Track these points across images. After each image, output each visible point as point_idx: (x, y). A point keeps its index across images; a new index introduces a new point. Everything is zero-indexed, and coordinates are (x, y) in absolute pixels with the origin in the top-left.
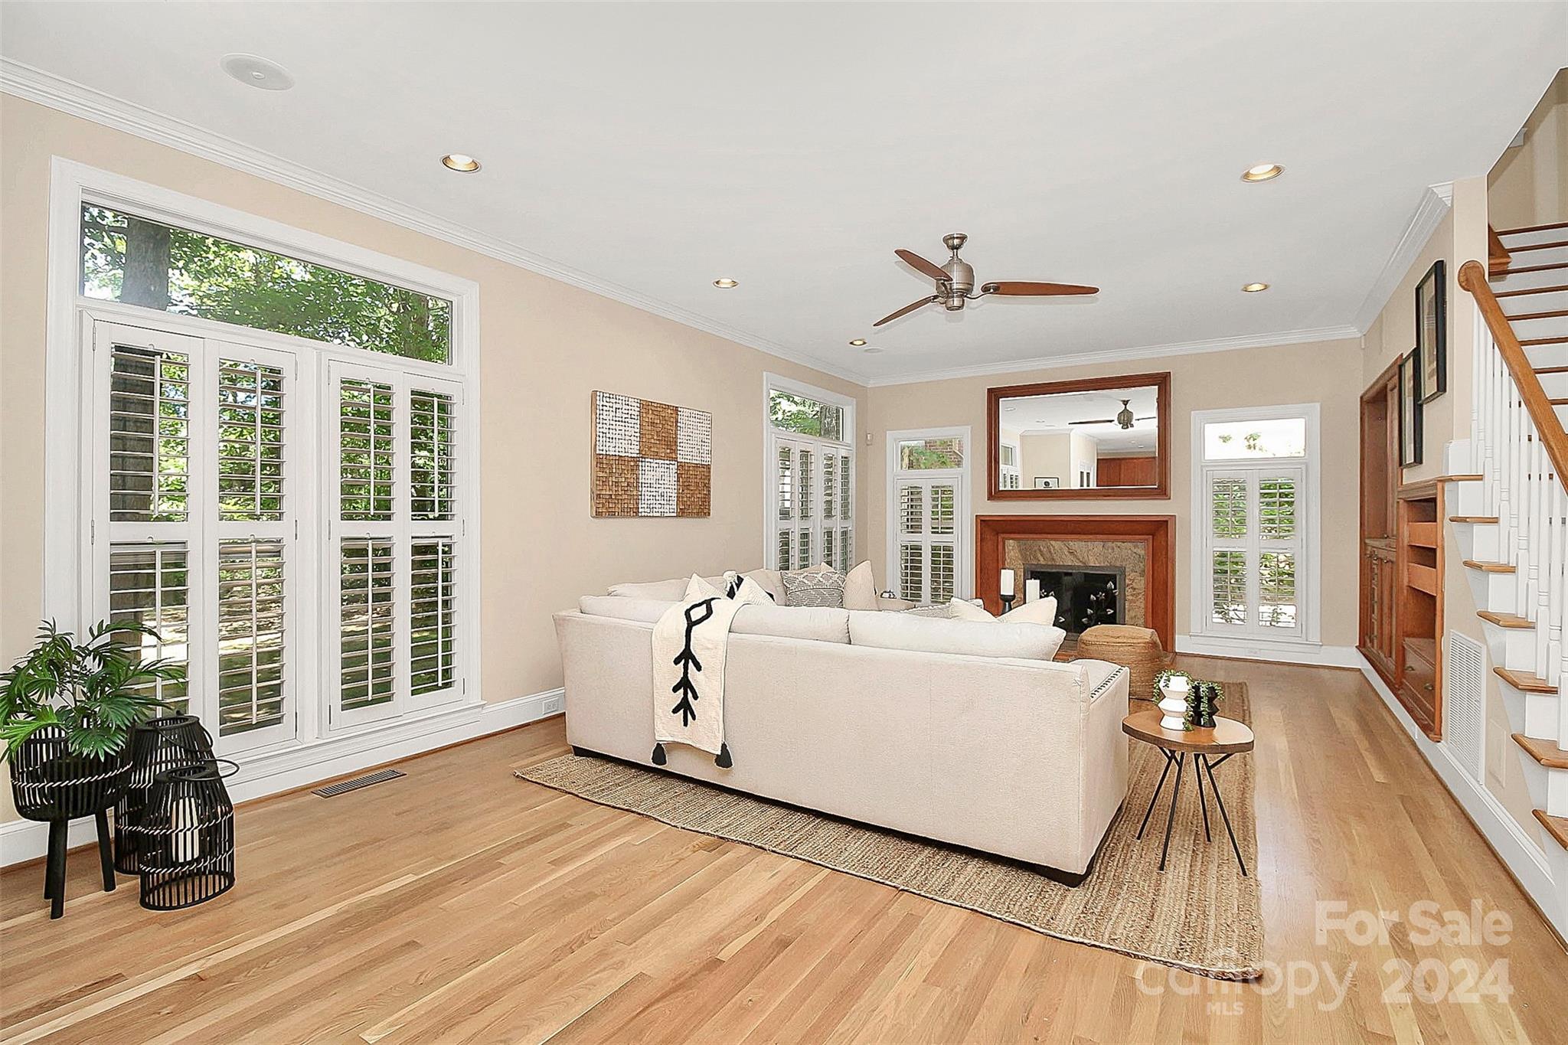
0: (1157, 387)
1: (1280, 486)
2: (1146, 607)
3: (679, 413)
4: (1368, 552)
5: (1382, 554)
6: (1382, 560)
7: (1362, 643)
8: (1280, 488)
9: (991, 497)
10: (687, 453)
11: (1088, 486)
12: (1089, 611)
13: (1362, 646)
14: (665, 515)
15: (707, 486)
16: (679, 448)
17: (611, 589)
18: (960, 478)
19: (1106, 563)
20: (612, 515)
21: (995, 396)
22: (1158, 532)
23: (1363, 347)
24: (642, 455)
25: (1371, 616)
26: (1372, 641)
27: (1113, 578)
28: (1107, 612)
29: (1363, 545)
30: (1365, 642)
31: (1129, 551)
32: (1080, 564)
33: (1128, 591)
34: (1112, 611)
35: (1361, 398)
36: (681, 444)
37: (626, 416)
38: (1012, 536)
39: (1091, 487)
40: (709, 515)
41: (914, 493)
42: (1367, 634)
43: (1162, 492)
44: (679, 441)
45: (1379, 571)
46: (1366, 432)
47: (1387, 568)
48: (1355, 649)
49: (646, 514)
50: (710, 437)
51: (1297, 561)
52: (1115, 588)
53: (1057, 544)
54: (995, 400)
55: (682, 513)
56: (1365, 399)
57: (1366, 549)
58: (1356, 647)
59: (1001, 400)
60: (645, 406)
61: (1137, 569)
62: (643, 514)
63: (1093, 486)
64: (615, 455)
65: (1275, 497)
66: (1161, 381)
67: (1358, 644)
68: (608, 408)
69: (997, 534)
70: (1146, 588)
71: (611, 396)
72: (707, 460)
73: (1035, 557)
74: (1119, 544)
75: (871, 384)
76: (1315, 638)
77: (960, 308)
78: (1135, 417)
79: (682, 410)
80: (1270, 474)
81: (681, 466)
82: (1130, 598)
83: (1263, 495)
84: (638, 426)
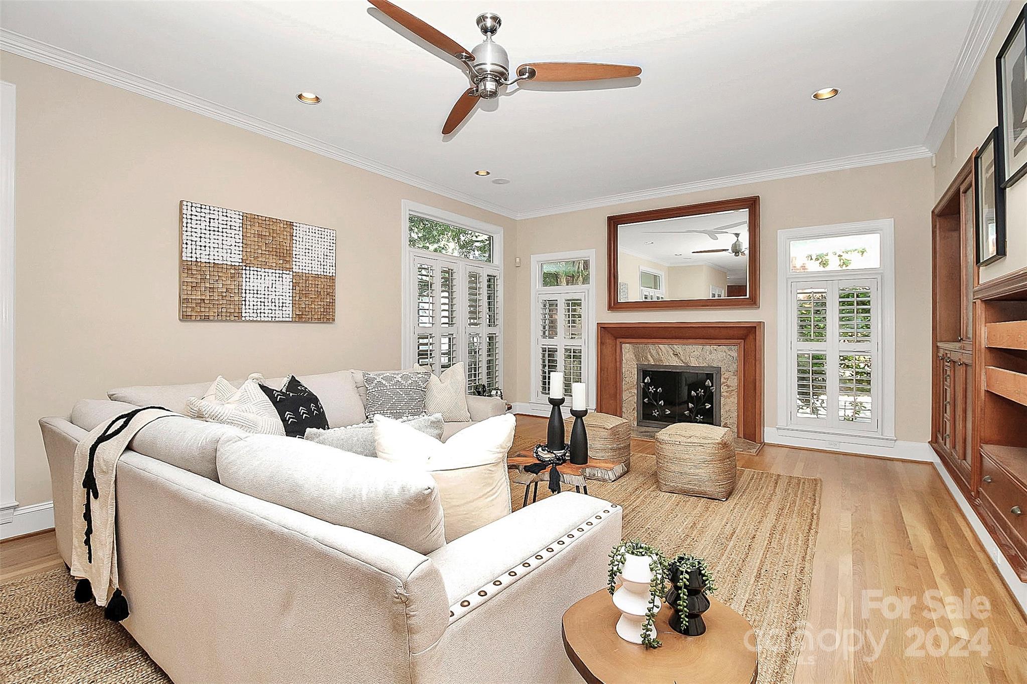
0: (748, 210)
1: (857, 295)
2: (738, 403)
3: (294, 228)
4: (941, 355)
5: (955, 357)
6: (954, 362)
7: (934, 439)
8: (858, 296)
9: (610, 308)
10: (305, 264)
12: (691, 405)
13: (934, 442)
14: (277, 319)
15: (332, 295)
16: (294, 259)
18: (587, 292)
19: (705, 364)
20: (207, 319)
21: (614, 222)
22: (748, 336)
23: (934, 165)
24: (246, 263)
25: (943, 415)
26: (944, 439)
27: (710, 377)
28: (706, 406)
29: (936, 348)
30: (937, 437)
31: (725, 354)
32: (683, 365)
33: (724, 388)
34: (710, 406)
35: (933, 212)
36: (297, 256)
37: (225, 227)
38: (628, 340)
40: (334, 320)
41: (551, 305)
42: (939, 431)
43: (752, 301)
44: (294, 253)
45: (952, 374)
46: (938, 242)
47: (961, 371)
48: (927, 445)
49: (251, 319)
50: (334, 251)
51: (874, 363)
52: (712, 386)
53: (664, 347)
54: (614, 225)
55: (300, 318)
56: (936, 211)
57: (938, 352)
58: (929, 442)
59: (619, 226)
60: (248, 219)
61: (731, 369)
62: (248, 318)
64: (209, 263)
65: (853, 305)
66: (752, 204)
67: (930, 440)
68: (199, 218)
69: (614, 338)
70: (739, 385)
71: (203, 207)
72: (330, 271)
73: (646, 358)
74: (715, 347)
75: (519, 217)
76: (890, 433)
79: (298, 225)
80: (848, 285)
81: (296, 275)
82: (725, 394)
83: (843, 303)
84: (241, 237)
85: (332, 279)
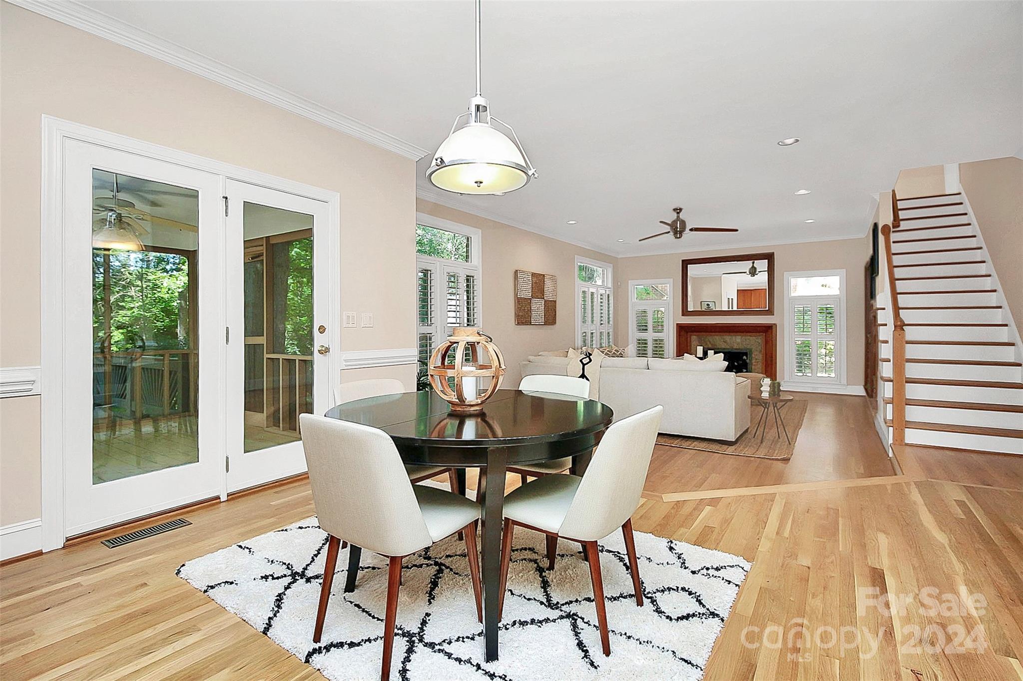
0: (767, 261)
2: (762, 368)
3: (545, 277)
7: (865, 383)
8: (827, 310)
9: (683, 314)
10: (548, 296)
11: (732, 308)
13: (865, 385)
14: (540, 324)
15: (555, 310)
16: (545, 294)
17: (540, 354)
18: (667, 305)
19: (742, 347)
21: (686, 263)
22: (768, 331)
23: (865, 243)
24: (533, 297)
27: (746, 354)
28: (743, 371)
31: (754, 341)
32: (729, 347)
33: (754, 361)
34: (746, 370)
35: (864, 267)
36: (546, 292)
37: (527, 280)
38: (695, 334)
39: (734, 309)
40: (556, 324)
41: (643, 313)
43: (770, 312)
44: (545, 290)
48: (862, 387)
50: (556, 288)
52: (747, 359)
53: (717, 338)
54: (686, 265)
55: (546, 322)
56: (866, 267)
58: (863, 385)
59: (688, 265)
60: (533, 275)
61: (758, 350)
62: (533, 324)
63: (735, 308)
64: (524, 298)
65: (825, 314)
66: (769, 257)
68: (521, 277)
69: (687, 333)
70: (762, 358)
71: (522, 271)
72: (555, 299)
73: (707, 344)
74: (749, 337)
75: (620, 256)
76: (844, 382)
77: (679, 238)
78: (758, 270)
80: (823, 303)
82: (754, 364)
84: (531, 284)
85: (555, 302)
